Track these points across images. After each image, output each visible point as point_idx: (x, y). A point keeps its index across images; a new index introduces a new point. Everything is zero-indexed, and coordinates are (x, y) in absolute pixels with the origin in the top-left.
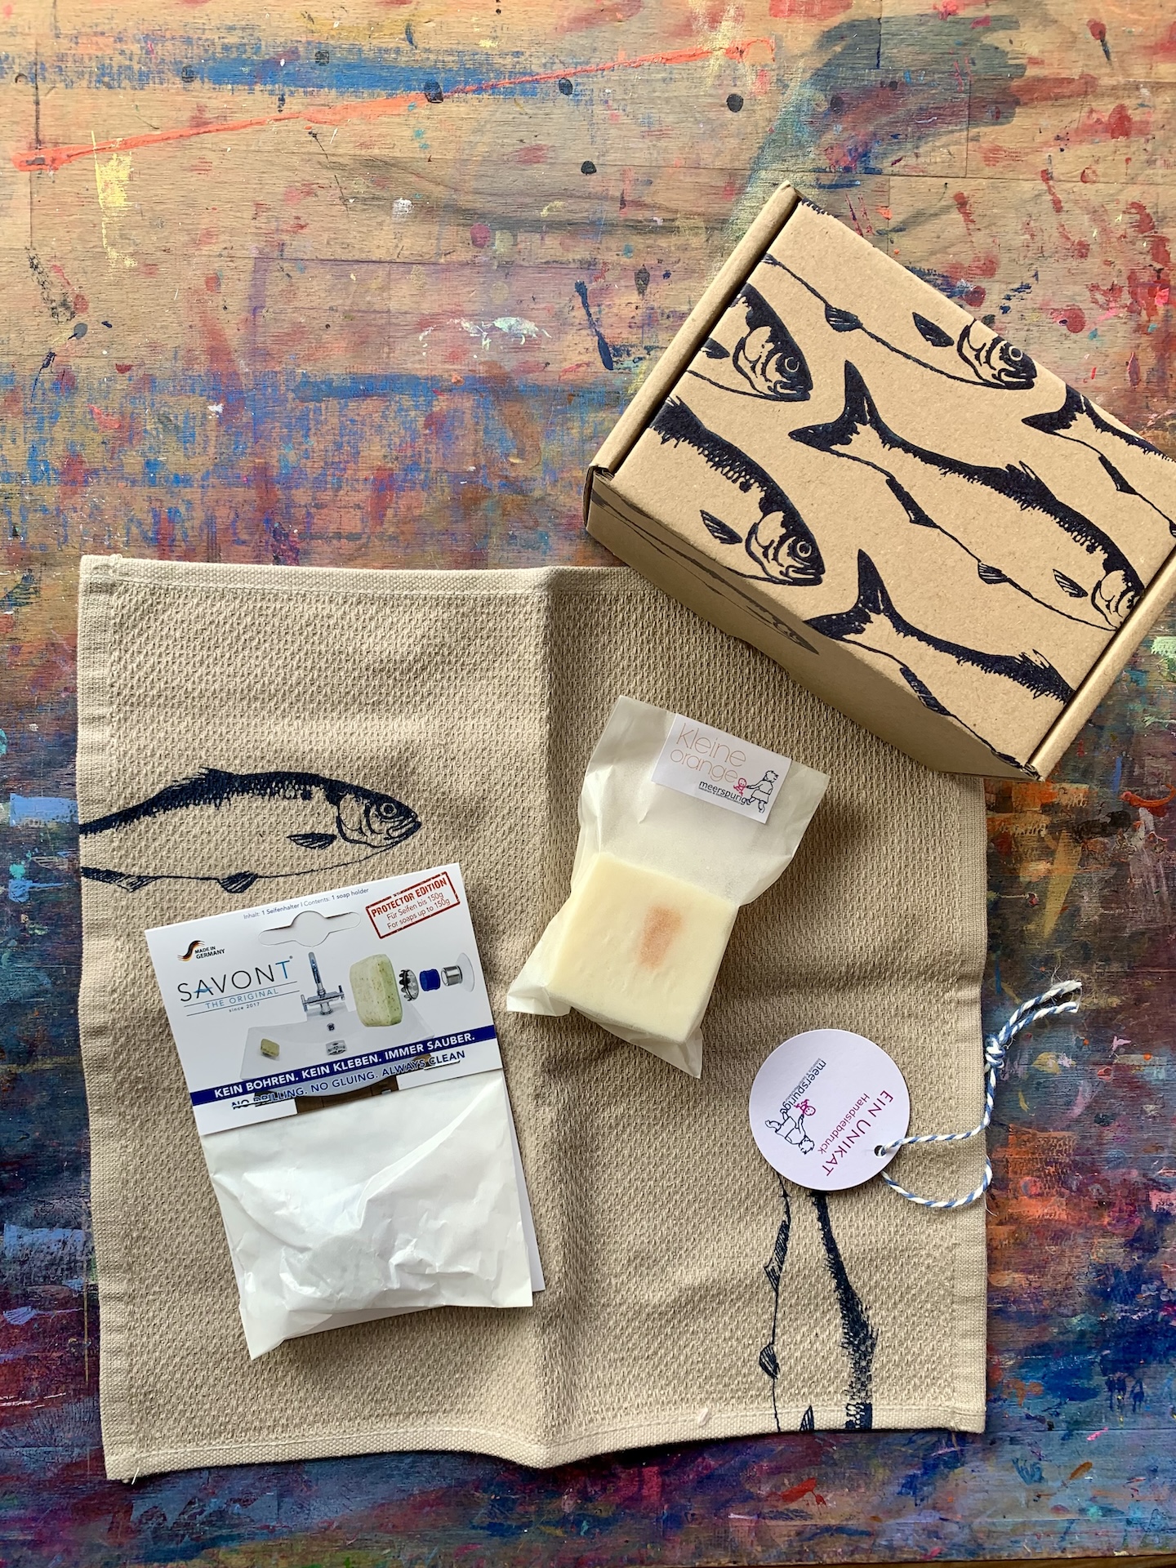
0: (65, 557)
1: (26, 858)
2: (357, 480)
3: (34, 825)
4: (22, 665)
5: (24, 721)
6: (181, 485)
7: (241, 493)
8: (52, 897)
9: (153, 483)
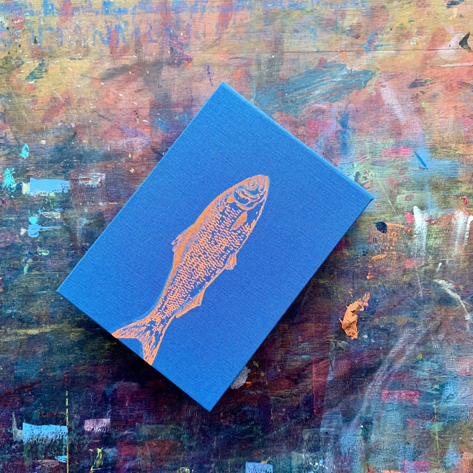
0: (61, 53)
1: (38, 213)
2: (214, 7)
3: (42, 195)
4: (38, 110)
5: (38, 139)
6: (122, 13)
7: (153, 16)
8: (52, 234)
9: (107, 13)
